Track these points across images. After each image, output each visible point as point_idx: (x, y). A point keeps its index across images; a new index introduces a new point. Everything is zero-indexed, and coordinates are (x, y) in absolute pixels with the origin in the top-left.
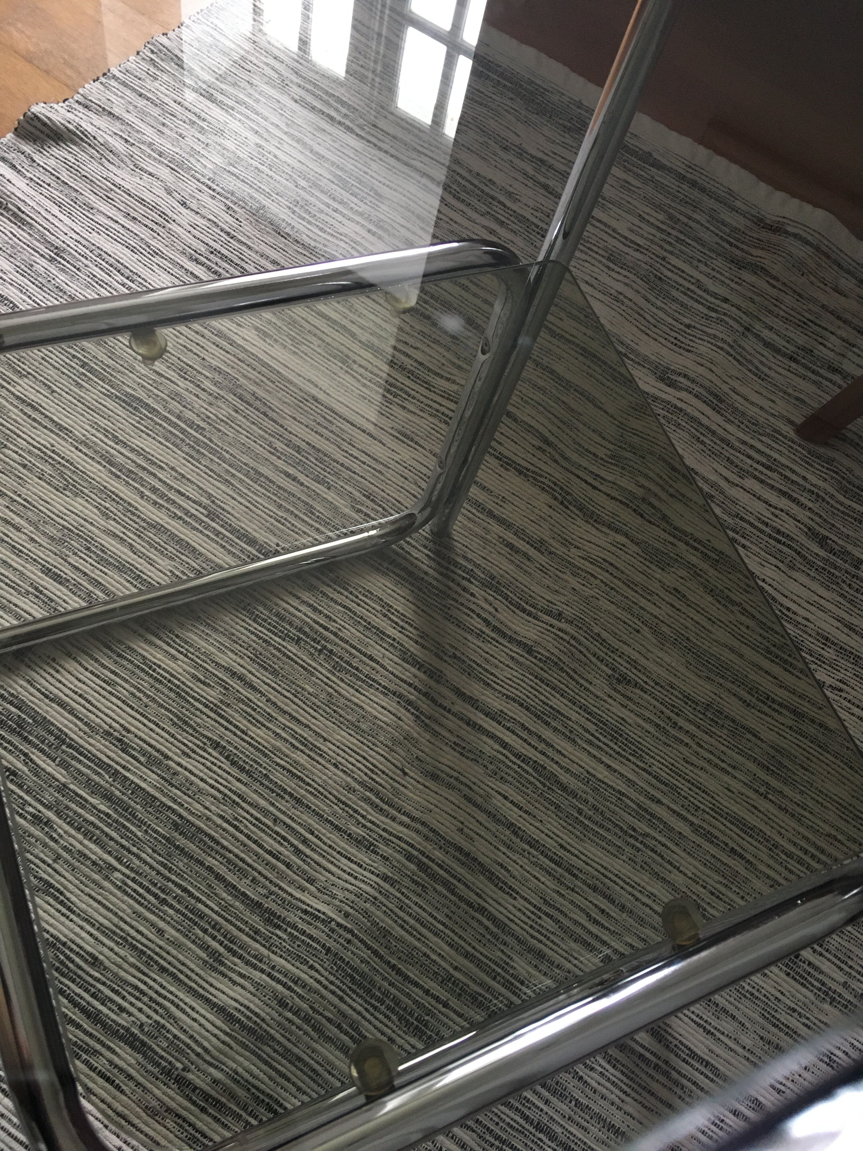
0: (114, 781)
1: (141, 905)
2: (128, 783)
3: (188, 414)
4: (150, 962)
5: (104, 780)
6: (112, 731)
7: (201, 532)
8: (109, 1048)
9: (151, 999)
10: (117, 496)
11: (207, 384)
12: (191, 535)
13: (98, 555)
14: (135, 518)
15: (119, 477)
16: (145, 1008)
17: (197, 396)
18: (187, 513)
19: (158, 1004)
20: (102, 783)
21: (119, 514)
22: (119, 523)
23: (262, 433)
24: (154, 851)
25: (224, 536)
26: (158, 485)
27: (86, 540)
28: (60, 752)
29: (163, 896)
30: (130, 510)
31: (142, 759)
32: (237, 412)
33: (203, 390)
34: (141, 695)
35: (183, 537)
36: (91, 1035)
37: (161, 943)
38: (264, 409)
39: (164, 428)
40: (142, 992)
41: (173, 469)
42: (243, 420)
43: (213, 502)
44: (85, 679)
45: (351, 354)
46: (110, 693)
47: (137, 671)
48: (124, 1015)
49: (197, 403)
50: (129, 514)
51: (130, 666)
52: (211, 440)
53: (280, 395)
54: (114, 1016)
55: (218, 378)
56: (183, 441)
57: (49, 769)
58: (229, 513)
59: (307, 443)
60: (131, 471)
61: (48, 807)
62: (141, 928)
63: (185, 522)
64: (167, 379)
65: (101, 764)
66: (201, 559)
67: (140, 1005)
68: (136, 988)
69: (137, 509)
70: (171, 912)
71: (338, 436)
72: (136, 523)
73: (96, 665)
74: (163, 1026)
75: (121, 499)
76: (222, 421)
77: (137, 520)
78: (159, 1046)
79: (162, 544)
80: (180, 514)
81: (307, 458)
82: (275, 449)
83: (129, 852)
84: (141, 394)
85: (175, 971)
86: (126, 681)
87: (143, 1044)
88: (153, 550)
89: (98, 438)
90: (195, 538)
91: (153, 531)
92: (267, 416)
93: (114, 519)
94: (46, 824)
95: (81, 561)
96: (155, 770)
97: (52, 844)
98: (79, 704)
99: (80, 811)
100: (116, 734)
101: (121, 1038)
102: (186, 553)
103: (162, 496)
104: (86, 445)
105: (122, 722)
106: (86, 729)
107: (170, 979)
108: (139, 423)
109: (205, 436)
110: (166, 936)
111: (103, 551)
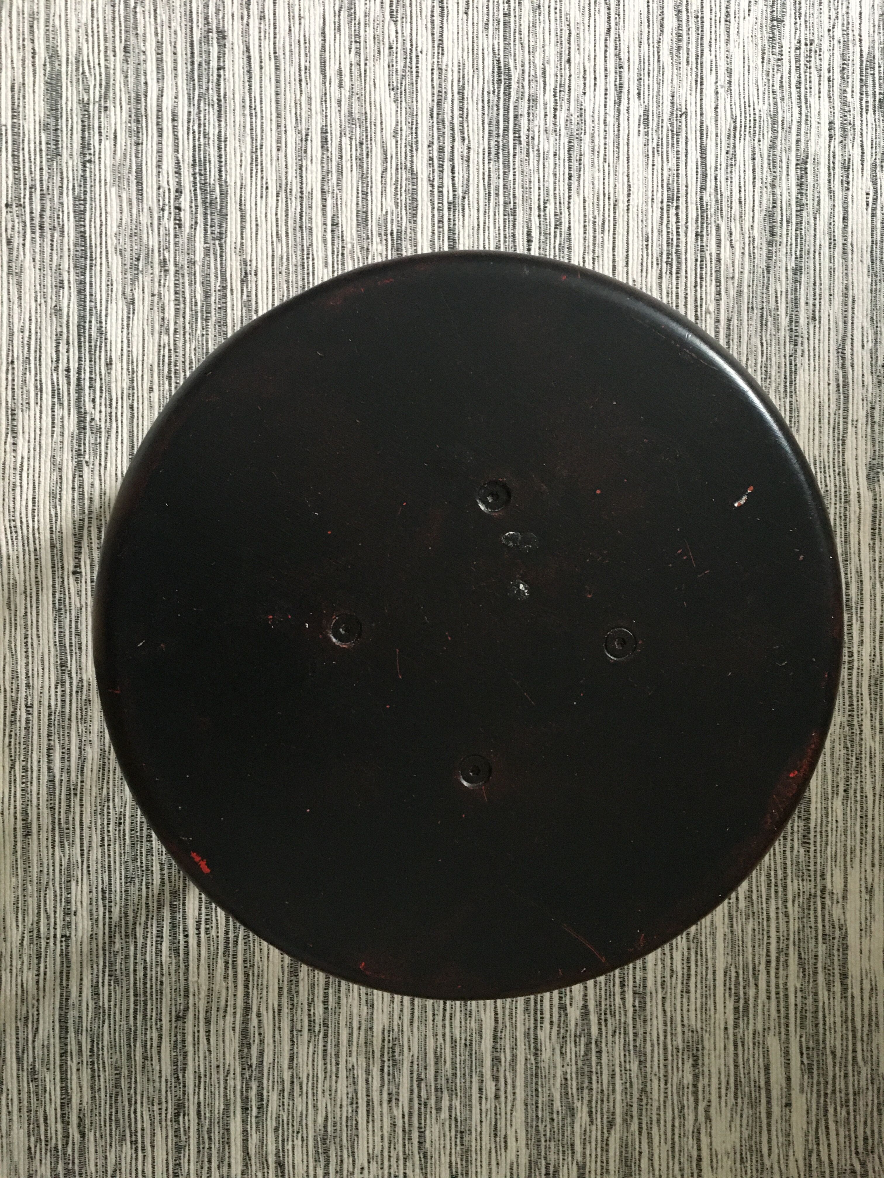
0: (219, 291)
1: (159, 366)
2: (224, 300)
3: (524, 122)
4: (131, 396)
5: (215, 284)
6: (249, 263)
7: (433, 208)
8: (69, 410)
9: (111, 413)
10: (416, 128)
11: (562, 115)
12: (425, 203)
13: (361, 154)
14: (409, 154)
15: (432, 117)
16: (103, 414)
17: (546, 115)
18: (441, 186)
19: (111, 419)
20: (213, 284)
21: (404, 141)
22: (397, 147)
23: (551, 188)
24: (195, 349)
25: (443, 227)
26: (447, 149)
27: (367, 136)
28: (213, 242)
29: (173, 375)
30: (413, 147)
31: (245, 297)
32: (555, 155)
33: (555, 116)
34: (285, 263)
35: (419, 199)
36: (69, 394)
37: (145, 395)
38: (574, 173)
39: (498, 114)
40: (111, 405)
41: (469, 148)
42: (552, 166)
43: (464, 198)
44: (269, 220)
45: (682, 200)
46: (272, 242)
47: (299, 247)
48: (92, 405)
49: (539, 121)
50: (409, 148)
51: (298, 240)
52: (514, 155)
53: (596, 175)
54: (87, 400)
55: (575, 119)
56: (498, 135)
57: (197, 245)
58: (463, 216)
59: (569, 228)
60: (443, 121)
61: (176, 265)
62: (145, 377)
63: (432, 191)
64: (545, 82)
65: (223, 274)
66: (412, 225)
67: (103, 409)
68: (111, 400)
69: (417, 150)
70: (167, 387)
71: (594, 244)
72: (406, 158)
73: (284, 218)
74: (100, 432)
75: (416, 133)
76: (538, 150)
77: (408, 158)
78: (89, 437)
79: (403, 189)
80: (436, 184)
81: (555, 237)
82: (545, 207)
83: (184, 334)
84: (515, 75)
85: (136, 415)
86: (288, 246)
87: (85, 428)
88: (394, 187)
89: (452, 76)
90: (425, 208)
91: (409, 175)
92: (570, 179)
93: (397, 142)
94: (166, 271)
95: (349, 147)
96: (244, 311)
97: (157, 284)
98: (251, 228)
99: (187, 284)
100: (249, 268)
101: (79, 413)
102: (409, 211)
103: (441, 159)
104: (440, 74)
105: (259, 266)
106: (239, 246)
107: (129, 415)
108: (489, 93)
109: (514, 149)
110: (151, 395)
111: (367, 155)
